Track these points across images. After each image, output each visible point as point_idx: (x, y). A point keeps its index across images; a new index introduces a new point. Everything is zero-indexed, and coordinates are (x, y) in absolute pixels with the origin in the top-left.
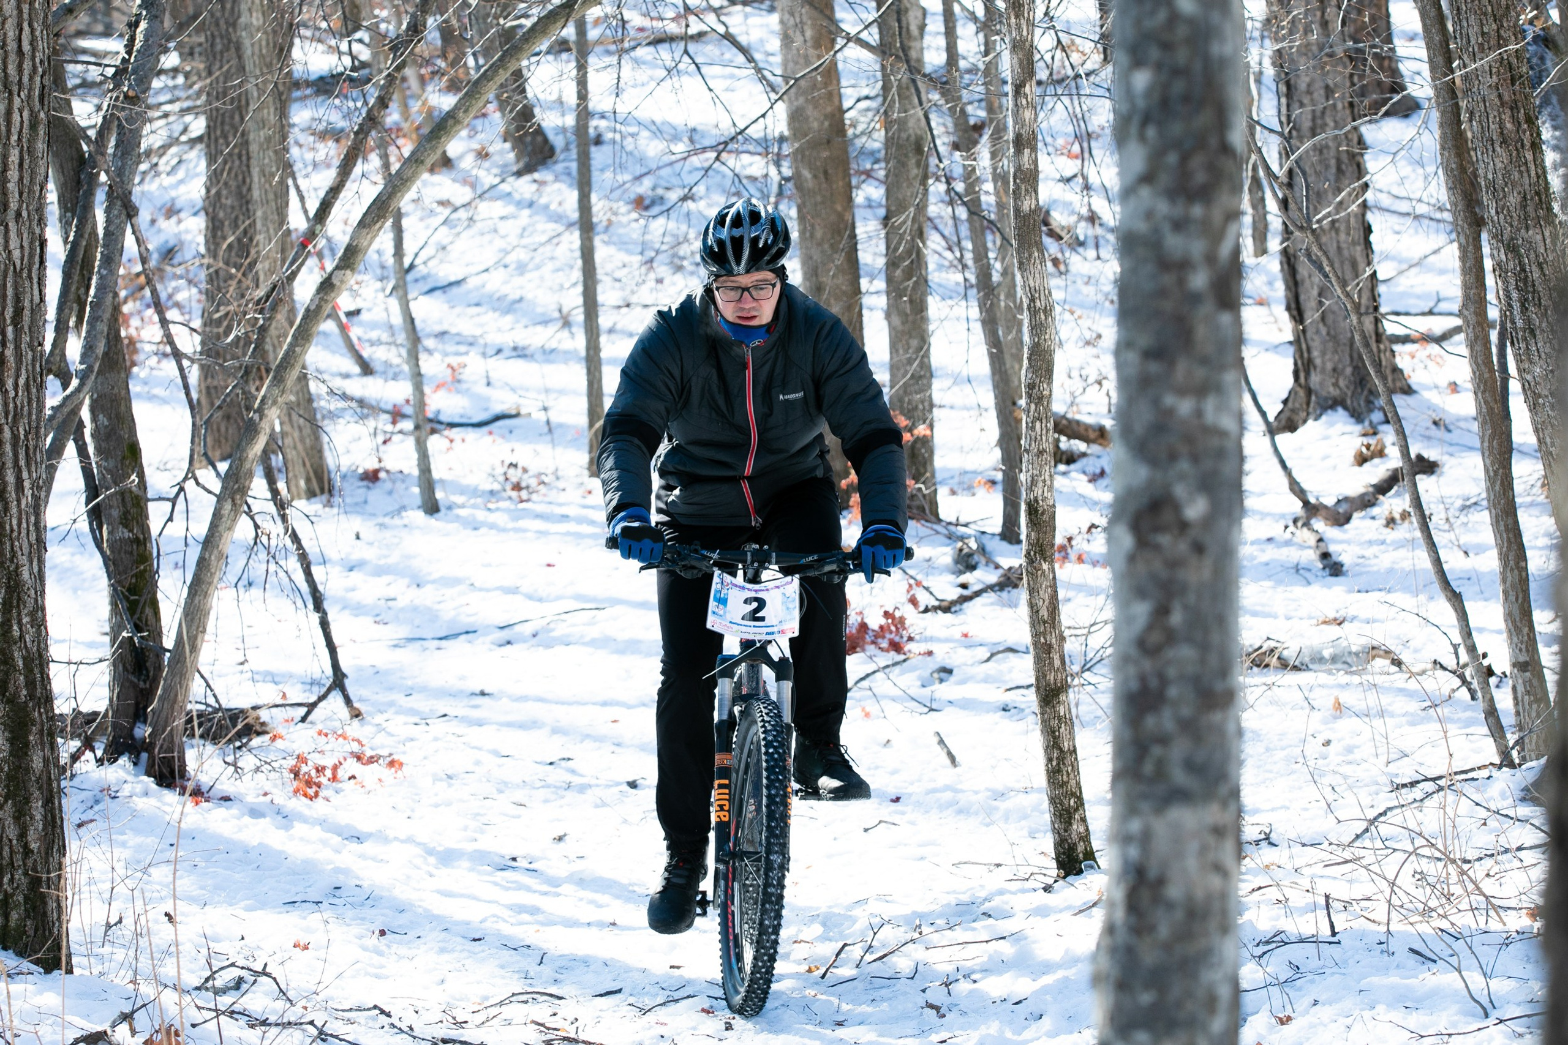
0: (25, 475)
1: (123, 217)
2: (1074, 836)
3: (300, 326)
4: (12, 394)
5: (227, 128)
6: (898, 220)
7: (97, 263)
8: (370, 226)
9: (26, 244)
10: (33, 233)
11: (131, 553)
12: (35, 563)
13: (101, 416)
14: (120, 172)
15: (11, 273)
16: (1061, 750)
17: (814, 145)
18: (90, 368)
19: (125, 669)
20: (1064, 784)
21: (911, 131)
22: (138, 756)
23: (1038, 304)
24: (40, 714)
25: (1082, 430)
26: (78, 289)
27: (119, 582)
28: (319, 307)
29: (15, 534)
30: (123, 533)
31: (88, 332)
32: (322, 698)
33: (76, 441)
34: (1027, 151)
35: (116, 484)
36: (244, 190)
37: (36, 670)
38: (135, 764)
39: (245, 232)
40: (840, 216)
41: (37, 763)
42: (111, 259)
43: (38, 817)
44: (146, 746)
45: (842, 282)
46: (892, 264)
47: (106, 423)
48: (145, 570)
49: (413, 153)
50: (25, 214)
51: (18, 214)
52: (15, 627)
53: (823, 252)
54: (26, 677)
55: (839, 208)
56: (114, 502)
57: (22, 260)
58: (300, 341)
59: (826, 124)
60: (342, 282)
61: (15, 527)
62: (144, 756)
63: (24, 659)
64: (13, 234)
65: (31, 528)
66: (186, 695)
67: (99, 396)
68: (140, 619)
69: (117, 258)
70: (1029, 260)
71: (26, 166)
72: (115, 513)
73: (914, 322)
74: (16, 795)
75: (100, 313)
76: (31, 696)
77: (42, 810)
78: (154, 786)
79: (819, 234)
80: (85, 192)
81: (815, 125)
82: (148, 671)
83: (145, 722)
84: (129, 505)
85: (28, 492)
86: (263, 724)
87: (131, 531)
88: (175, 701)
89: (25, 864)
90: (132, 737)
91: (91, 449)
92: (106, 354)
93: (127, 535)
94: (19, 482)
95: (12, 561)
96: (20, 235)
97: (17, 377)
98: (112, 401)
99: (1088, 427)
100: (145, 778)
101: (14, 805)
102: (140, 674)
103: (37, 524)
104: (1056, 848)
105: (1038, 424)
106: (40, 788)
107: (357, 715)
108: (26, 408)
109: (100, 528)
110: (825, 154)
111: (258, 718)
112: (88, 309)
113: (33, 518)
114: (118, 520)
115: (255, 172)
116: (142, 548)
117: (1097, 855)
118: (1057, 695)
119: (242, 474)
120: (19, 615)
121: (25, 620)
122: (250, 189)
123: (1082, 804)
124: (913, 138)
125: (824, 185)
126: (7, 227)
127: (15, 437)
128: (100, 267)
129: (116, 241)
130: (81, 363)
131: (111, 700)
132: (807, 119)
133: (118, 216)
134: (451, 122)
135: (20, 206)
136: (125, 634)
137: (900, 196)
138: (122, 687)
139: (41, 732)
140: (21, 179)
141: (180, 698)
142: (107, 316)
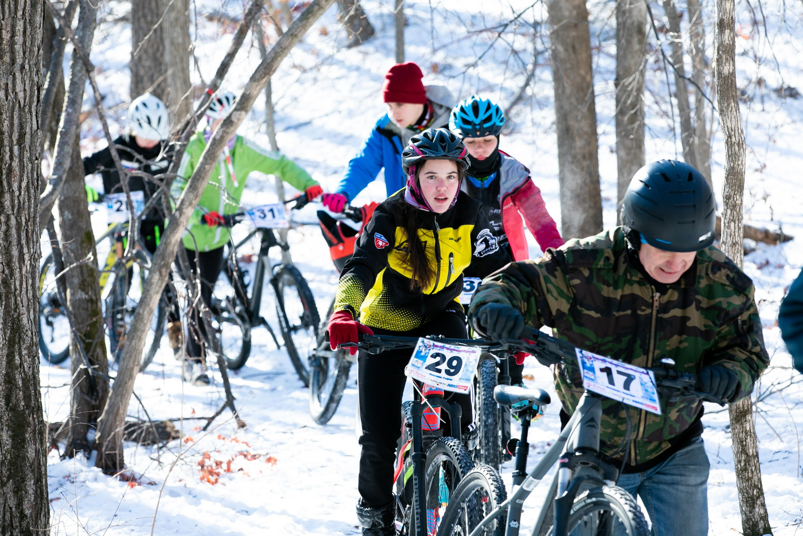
0: (25, 250)
1: (84, 72)
2: (756, 516)
3: (209, 150)
4: (17, 193)
5: (146, 11)
6: (627, 81)
7: (65, 104)
8: (258, 80)
9: (27, 88)
10: (33, 81)
11: (87, 309)
12: (32, 312)
13: (66, 213)
14: (82, 40)
15: (17, 108)
16: (747, 455)
17: (566, 28)
18: (60, 178)
19: (82, 391)
20: (749, 479)
21: (635, 19)
22: (90, 453)
23: (733, 139)
24: (34, 418)
25: (752, 232)
26: (51, 122)
27: (78, 330)
28: (222, 137)
29: (18, 292)
30: (82, 295)
31: (59, 153)
32: (218, 414)
33: (49, 230)
34: (727, 31)
35: (77, 260)
36: (158, 55)
37: (31, 388)
38: (88, 459)
39: (159, 85)
40: (584, 78)
41: (31, 453)
42: (74, 102)
43: (31, 492)
44: (97, 446)
45: (584, 125)
46: (620, 113)
47: (70, 217)
48: (97, 322)
49: (290, 30)
50: (27, 67)
51: (23, 67)
52: (17, 358)
53: (571, 103)
54: (24, 392)
55: (582, 72)
56: (75, 273)
57: (25, 99)
58: (209, 161)
59: (575, 13)
60: (239, 119)
61: (18, 287)
62: (95, 453)
63: (23, 380)
64: (18, 81)
65: (29, 288)
66: (125, 410)
67: (66, 198)
68: (93, 356)
69: (79, 101)
70: (727, 108)
71: (28, 33)
72: (76, 281)
73: (635, 154)
74: (16, 476)
75: (67, 139)
76: (27, 406)
77: (34, 487)
78: (102, 474)
79: (568, 91)
80: (56, 54)
81: (567, 13)
82: (98, 393)
83: (95, 430)
84: (86, 275)
85: (27, 263)
86: (177, 432)
87: (87, 293)
88: (117, 414)
89: (21, 525)
90: (86, 439)
91: (59, 237)
92: (70, 168)
93: (84, 296)
94: (21, 255)
95: (15, 311)
96: (24, 82)
97: (21, 181)
98: (74, 202)
99: (756, 230)
100: (95, 469)
101: (14, 483)
102: (92, 394)
103: (33, 285)
104: (743, 525)
105: (732, 224)
106: (33, 471)
107: (242, 425)
108: (27, 204)
109: (65, 291)
110: (573, 34)
111: (173, 427)
112: (58, 137)
113: (30, 281)
114: (78, 286)
115: (167, 43)
116: (94, 306)
117: (773, 530)
118: (745, 416)
119: (167, 254)
120: (20, 348)
121: (24, 352)
122: (162, 55)
123: (762, 494)
124: (636, 24)
125: (573, 56)
126: (14, 76)
127: (19, 224)
128: (67, 107)
129: (79, 88)
130: (54, 174)
131: (71, 413)
132: (560, 9)
133: (80, 71)
134: (316, 8)
135: (24, 61)
136: (82, 366)
137: (626, 64)
138: (79, 404)
139: (34, 431)
140: (25, 42)
141: (121, 411)
142: (71, 141)
